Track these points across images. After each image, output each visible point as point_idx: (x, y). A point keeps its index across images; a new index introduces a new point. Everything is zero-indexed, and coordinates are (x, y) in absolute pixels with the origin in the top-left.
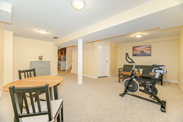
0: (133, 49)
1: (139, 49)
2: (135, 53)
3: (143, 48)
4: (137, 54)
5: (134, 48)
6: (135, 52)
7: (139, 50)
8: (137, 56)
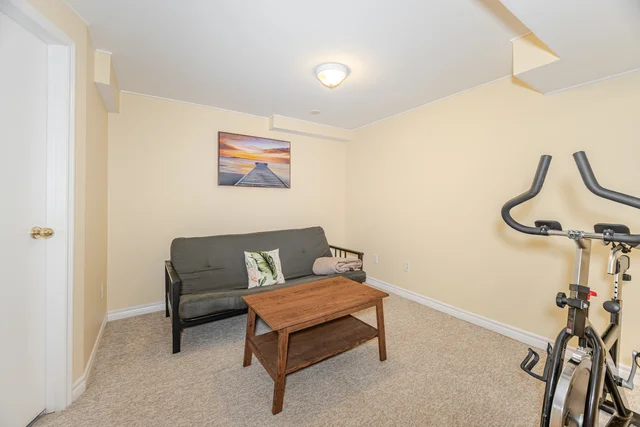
0: (221, 146)
1: (250, 151)
2: (231, 167)
3: (266, 151)
4: (241, 176)
5: (224, 141)
6: (232, 162)
7: (248, 158)
8: (240, 185)
